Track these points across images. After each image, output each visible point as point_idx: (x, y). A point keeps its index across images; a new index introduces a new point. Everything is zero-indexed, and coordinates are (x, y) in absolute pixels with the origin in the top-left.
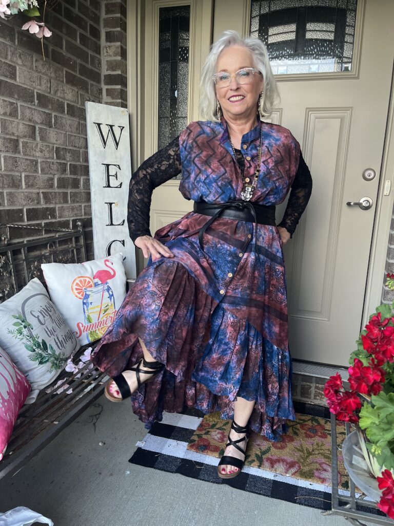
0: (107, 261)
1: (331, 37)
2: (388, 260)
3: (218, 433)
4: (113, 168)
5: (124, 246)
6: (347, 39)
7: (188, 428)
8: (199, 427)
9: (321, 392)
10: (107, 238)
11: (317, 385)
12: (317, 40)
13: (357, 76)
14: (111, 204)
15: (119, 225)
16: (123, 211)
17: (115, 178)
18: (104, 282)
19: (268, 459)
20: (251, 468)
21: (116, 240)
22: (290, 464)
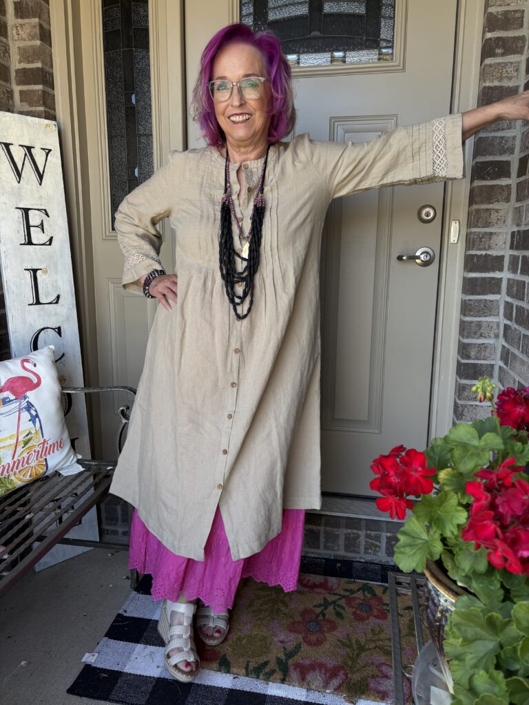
0: (27, 361)
1: (361, 10)
2: (461, 340)
4: (35, 215)
5: (60, 335)
6: (385, 11)
9: (374, 542)
10: (31, 325)
11: (368, 532)
12: (339, 16)
13: (401, 68)
15: (50, 304)
16: (56, 282)
17: (40, 230)
18: (20, 395)
19: (297, 666)
20: (270, 683)
21: (46, 326)
22: (331, 672)
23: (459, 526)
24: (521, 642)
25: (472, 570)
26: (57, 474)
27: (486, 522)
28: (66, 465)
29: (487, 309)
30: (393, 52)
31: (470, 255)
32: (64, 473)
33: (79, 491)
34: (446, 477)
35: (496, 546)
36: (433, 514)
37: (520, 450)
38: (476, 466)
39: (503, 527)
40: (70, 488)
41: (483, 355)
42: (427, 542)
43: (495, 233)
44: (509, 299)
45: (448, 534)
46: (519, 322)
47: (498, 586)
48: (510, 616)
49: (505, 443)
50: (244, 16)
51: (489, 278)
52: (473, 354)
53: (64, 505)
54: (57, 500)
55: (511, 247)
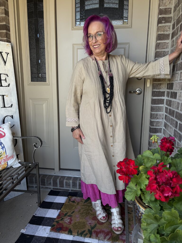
0: (1, 127)
1: (117, 6)
2: (151, 119)
3: (68, 219)
4: (3, 76)
5: (13, 118)
6: (125, 7)
7: (51, 217)
8: (58, 216)
10: (2, 114)
12: (110, 8)
13: (131, 27)
14: (3, 96)
15: (9, 107)
16: (11, 100)
17: (5, 81)
20: (86, 238)
21: (7, 115)
22: (107, 233)
23: (146, 185)
24: (165, 225)
25: (150, 200)
26: (11, 167)
27: (153, 184)
28: (15, 164)
29: (160, 109)
30: (128, 21)
31: (154, 91)
32: (14, 167)
33: (20, 173)
34: (142, 169)
35: (157, 192)
36: (137, 181)
37: (167, 159)
38: (151, 165)
39: (159, 186)
40: (16, 172)
41: (158, 125)
42: (136, 190)
43: (162, 84)
44: (167, 106)
45: (142, 188)
46: (170, 114)
47: (159, 205)
48: (162, 216)
49: (161, 157)
50: (77, 8)
51: (160, 99)
52: (155, 124)
53: (14, 177)
54: (11, 176)
55: (167, 89)
